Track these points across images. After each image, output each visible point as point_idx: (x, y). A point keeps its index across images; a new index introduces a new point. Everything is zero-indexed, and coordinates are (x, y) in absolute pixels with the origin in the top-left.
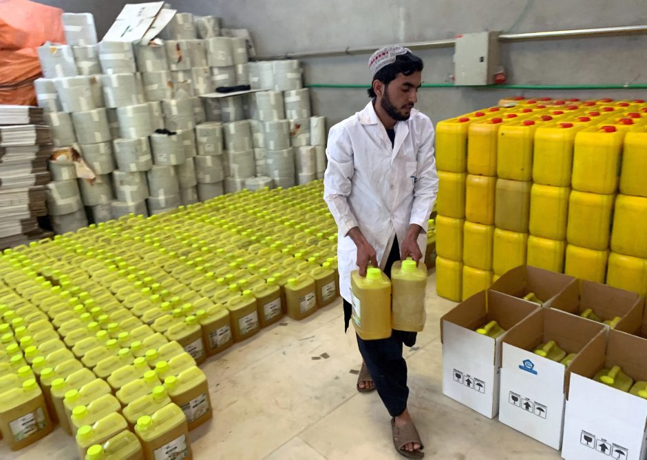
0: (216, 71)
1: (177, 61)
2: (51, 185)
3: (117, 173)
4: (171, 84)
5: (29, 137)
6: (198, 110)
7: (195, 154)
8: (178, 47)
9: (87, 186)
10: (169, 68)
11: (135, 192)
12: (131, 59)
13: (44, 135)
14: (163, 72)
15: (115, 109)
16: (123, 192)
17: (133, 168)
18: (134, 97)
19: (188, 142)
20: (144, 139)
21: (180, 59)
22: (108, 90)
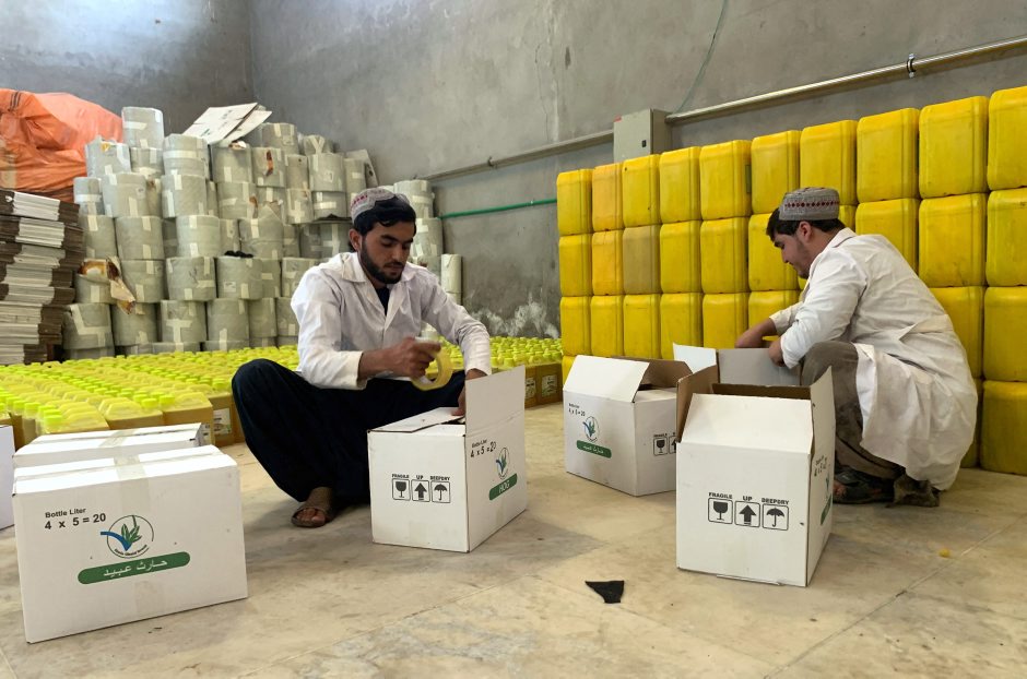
0: (319, 196)
1: (265, 173)
2: (74, 307)
3: (164, 302)
4: (255, 201)
5: (56, 236)
6: (288, 241)
7: (277, 295)
8: (269, 156)
9: (122, 312)
10: (255, 180)
11: (186, 329)
12: (204, 159)
13: (76, 238)
14: (245, 184)
15: (173, 220)
16: (171, 328)
17: (188, 295)
18: (201, 206)
19: (268, 276)
20: (208, 259)
21: (270, 171)
22: (169, 195)
